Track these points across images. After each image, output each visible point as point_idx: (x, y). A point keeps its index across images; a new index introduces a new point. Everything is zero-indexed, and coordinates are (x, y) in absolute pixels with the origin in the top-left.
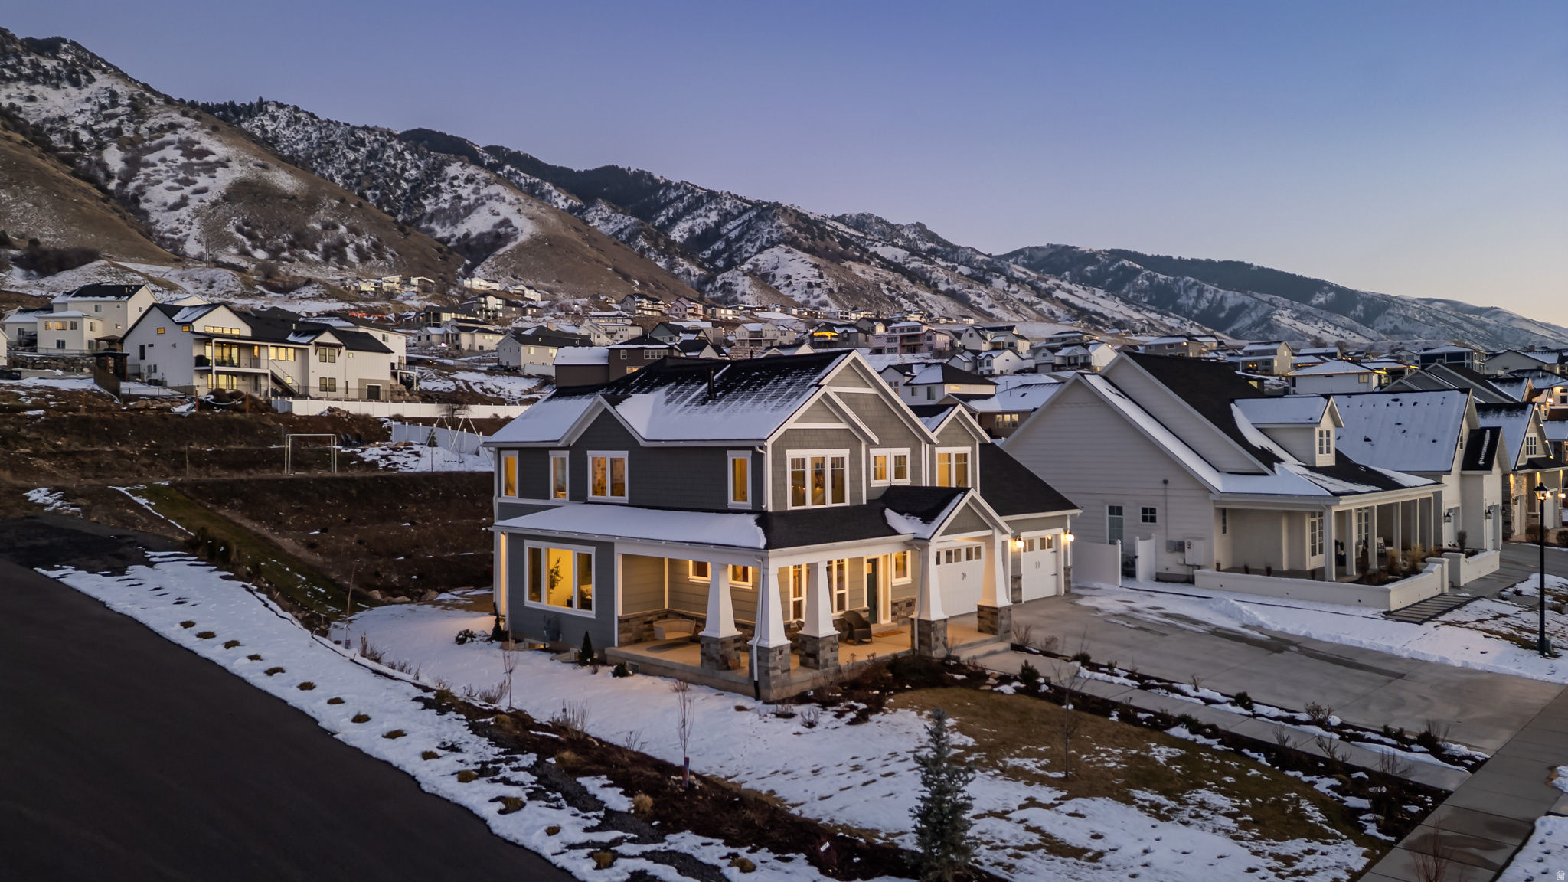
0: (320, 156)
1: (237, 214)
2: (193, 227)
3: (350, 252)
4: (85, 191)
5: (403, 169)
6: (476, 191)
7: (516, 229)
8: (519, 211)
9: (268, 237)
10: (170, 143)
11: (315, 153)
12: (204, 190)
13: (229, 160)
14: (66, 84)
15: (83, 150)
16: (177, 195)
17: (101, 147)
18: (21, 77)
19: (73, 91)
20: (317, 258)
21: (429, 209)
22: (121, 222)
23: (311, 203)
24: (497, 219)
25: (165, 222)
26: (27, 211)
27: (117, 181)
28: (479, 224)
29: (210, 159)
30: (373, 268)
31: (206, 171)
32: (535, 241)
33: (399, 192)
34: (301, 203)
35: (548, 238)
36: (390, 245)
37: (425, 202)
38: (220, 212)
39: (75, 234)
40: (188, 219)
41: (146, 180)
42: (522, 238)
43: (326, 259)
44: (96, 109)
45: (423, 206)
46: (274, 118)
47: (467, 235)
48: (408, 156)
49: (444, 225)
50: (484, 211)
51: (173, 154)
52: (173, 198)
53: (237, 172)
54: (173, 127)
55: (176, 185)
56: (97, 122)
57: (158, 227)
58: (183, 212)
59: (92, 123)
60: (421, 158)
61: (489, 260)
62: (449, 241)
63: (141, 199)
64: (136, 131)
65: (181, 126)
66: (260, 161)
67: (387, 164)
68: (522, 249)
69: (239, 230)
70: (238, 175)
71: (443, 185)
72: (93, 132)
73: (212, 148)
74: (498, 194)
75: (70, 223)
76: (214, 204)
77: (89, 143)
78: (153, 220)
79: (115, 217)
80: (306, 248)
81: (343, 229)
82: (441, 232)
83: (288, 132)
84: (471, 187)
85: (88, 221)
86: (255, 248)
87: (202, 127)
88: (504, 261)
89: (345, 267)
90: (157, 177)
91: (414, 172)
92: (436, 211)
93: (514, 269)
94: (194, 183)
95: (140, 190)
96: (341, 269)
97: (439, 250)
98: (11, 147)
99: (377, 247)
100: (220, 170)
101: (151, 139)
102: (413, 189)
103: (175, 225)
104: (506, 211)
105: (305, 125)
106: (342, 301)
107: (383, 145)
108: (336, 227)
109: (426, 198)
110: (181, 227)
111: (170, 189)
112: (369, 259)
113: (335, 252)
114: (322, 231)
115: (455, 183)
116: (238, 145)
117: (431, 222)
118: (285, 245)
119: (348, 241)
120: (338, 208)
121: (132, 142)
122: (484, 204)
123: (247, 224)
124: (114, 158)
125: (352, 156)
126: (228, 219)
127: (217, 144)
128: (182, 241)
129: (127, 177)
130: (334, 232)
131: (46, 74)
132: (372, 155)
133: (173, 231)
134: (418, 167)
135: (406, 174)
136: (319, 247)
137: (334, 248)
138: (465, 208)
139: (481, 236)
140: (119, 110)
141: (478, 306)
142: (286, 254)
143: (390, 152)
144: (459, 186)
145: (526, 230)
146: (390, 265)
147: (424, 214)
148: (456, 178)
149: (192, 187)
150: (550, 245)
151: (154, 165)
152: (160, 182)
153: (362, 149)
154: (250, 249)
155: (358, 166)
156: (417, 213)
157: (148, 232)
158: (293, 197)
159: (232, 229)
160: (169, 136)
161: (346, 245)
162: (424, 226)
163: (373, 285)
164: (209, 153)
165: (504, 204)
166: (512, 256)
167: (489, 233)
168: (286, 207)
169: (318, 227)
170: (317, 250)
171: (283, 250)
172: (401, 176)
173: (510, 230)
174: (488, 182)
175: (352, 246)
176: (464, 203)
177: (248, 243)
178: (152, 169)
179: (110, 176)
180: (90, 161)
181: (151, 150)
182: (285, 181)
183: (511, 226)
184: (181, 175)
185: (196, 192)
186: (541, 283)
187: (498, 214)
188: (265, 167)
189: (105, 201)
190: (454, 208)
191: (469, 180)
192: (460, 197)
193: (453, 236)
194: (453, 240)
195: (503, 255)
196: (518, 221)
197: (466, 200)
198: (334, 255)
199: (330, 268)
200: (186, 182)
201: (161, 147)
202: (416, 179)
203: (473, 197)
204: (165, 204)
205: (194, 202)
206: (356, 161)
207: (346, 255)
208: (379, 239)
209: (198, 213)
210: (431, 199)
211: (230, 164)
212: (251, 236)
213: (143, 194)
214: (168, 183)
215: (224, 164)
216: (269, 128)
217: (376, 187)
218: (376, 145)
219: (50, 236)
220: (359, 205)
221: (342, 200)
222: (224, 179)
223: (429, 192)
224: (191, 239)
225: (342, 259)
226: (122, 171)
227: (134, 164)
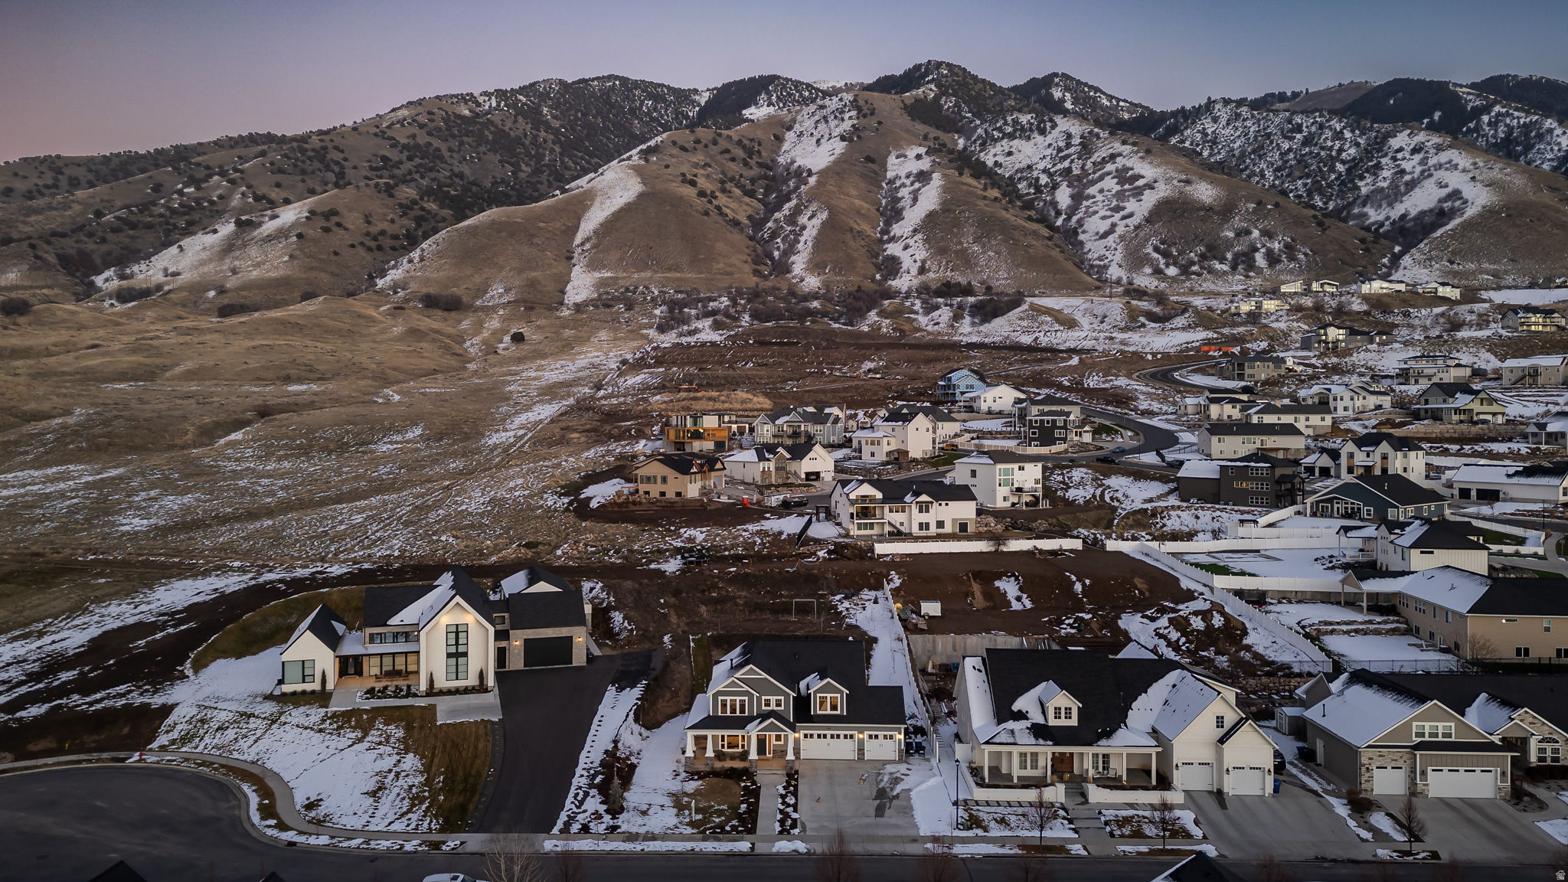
0: (1254, 151)
1: (1156, 233)
2: (1117, 252)
3: (1260, 260)
4: (1035, 233)
5: (1341, 150)
6: (1423, 162)
7: (1466, 202)
8: (1473, 179)
9: (1180, 253)
10: (1108, 174)
11: (1249, 150)
12: (1131, 215)
13: (1156, 182)
14: (1036, 134)
15: (1041, 192)
16: (1107, 223)
17: (1055, 186)
18: (1006, 135)
19: (1039, 139)
20: (1225, 268)
21: (1364, 191)
22: (1060, 257)
23: (1225, 211)
24: (1444, 192)
25: (1094, 249)
26: (990, 259)
27: (1064, 216)
28: (1421, 200)
29: (1140, 183)
30: (1281, 271)
31: (1134, 196)
32: (1489, 212)
33: (1333, 177)
34: (1218, 213)
35: (1507, 207)
36: (1304, 244)
37: (1361, 184)
38: (1142, 234)
39: (1022, 273)
40: (1114, 245)
41: (1086, 213)
42: (1470, 212)
43: (1234, 268)
44: (1055, 152)
45: (1358, 188)
46: (1215, 120)
47: (1403, 217)
48: (1347, 134)
49: (1380, 206)
50: (1429, 184)
51: (1111, 184)
52: (1104, 226)
53: (1162, 191)
54: (1113, 157)
55: (1109, 213)
56: (1054, 165)
57: (1089, 256)
58: (1111, 238)
59: (1049, 166)
60: (1362, 134)
61: (1422, 245)
62: (1382, 225)
63: (1080, 231)
64: (1083, 168)
65: (1120, 155)
66: (1184, 177)
67: (1322, 148)
68: (1469, 225)
69: (1156, 249)
70: (1162, 194)
71: (1384, 161)
72: (1050, 175)
73: (1143, 172)
74: (1450, 162)
75: (1019, 266)
76: (1137, 228)
77: (1046, 185)
78: (1086, 250)
79: (1055, 253)
80: (1215, 258)
81: (1256, 233)
82: (1374, 215)
83: (1227, 132)
84: (1418, 157)
85: (1033, 262)
86: (1167, 265)
87: (1137, 152)
88: (1441, 244)
89: (1252, 274)
90: (1095, 208)
91: (1352, 151)
92: (1372, 192)
93: (1453, 253)
94: (1124, 208)
95: (1080, 223)
96: (1247, 277)
97: (1363, 241)
98: (986, 205)
99: (1290, 249)
100: (1147, 192)
101: (1094, 173)
102: (1349, 171)
103: (1103, 252)
104: (1456, 180)
105: (1245, 120)
106: (1208, 329)
107: (1321, 127)
108: (1248, 233)
109: (1362, 178)
110: (1107, 253)
111: (1104, 218)
112: (1279, 261)
113: (1245, 261)
114: (1234, 239)
115: (1399, 156)
116: (1166, 163)
117: (1364, 206)
118: (1196, 259)
119: (1259, 246)
120: (1255, 210)
121: (1079, 178)
122: (1430, 175)
123: (1162, 243)
124: (1063, 196)
125: (1286, 146)
126: (1147, 240)
127: (1147, 166)
128: (1106, 267)
129: (1072, 210)
130: (1247, 238)
131: (1023, 129)
132: (1307, 141)
133: (1100, 259)
134: (1358, 145)
135: (1344, 155)
136: (1229, 256)
137: (1244, 254)
138: (1407, 184)
139: (1423, 213)
140: (1072, 150)
141: (1318, 338)
142: (1195, 268)
143: (1328, 134)
144: (1404, 159)
145: (1478, 198)
146: (1300, 267)
147: (1359, 197)
148: (1401, 150)
149: (1122, 213)
150: (1507, 216)
151: (1094, 197)
152: (1097, 212)
153: (1298, 136)
154: (1163, 267)
155: (1292, 156)
156: (1350, 197)
157: (1080, 262)
158: (1210, 209)
159: (1149, 250)
160: (1110, 167)
161: (1257, 250)
162: (1356, 211)
163: (1253, 303)
164: (1140, 177)
165: (1456, 173)
166: (1452, 237)
167: (1431, 211)
168: (1203, 220)
169: (1231, 235)
170: (1226, 259)
171: (1193, 263)
172: (1337, 159)
173: (1457, 203)
174: (1439, 148)
175: (1263, 250)
176: (1407, 178)
177: (1162, 261)
178: (1092, 201)
179: (1058, 213)
180: (1045, 201)
181: (1093, 183)
182: (1205, 192)
183: (1462, 198)
184: (1115, 203)
185: (1124, 218)
186: (1486, 265)
187: (1446, 186)
188: (1188, 182)
189: (1050, 238)
190: (1394, 185)
191: (1415, 150)
192: (1403, 172)
193: (1388, 218)
194: (1387, 223)
195: (1442, 235)
196: (1469, 191)
197: (1410, 173)
198: (1243, 262)
199: (1237, 277)
200: (1118, 209)
201: (1101, 178)
202: (1354, 159)
203: (1419, 169)
204: (1097, 233)
205: (1120, 230)
206: (1290, 150)
207: (1255, 261)
208: (1293, 240)
209: (1122, 238)
210: (1369, 179)
211: (1156, 185)
212: (1166, 254)
213: (1082, 226)
214: (1103, 213)
215: (1150, 187)
216: (1209, 131)
217: (1308, 176)
218: (1313, 129)
219: (1002, 279)
220: (1277, 205)
221: (1259, 203)
222: (1150, 199)
223: (1367, 171)
224: (1114, 264)
225: (1251, 265)
226: (1069, 207)
227: (1078, 198)
